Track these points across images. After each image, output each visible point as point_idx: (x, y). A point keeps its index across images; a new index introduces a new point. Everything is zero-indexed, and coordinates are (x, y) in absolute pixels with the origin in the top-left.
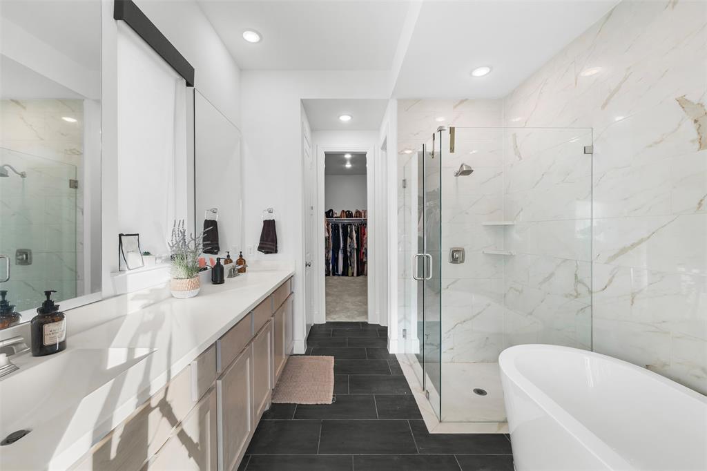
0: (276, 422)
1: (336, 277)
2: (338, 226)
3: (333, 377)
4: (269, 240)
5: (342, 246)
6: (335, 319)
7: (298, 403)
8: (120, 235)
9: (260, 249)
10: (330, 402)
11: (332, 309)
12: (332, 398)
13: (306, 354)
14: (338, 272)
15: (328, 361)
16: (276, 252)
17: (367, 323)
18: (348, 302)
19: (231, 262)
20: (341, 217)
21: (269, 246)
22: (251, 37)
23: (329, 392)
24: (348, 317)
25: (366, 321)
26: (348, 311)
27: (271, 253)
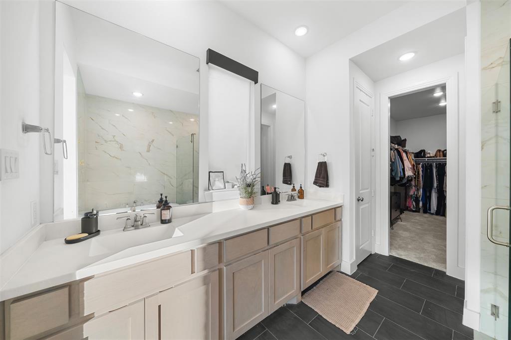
0: (295, 318)
1: (426, 215)
2: (431, 166)
3: (365, 310)
4: (321, 177)
5: (435, 185)
6: (401, 255)
7: (320, 314)
8: (209, 172)
9: (315, 183)
10: (348, 332)
11: (403, 245)
12: (352, 329)
13: (353, 276)
14: (430, 210)
15: (369, 293)
16: (327, 186)
17: (445, 273)
18: (429, 243)
19: (295, 190)
20: (436, 156)
21: (321, 182)
22: (301, 32)
23: (353, 321)
24: (420, 258)
25: (444, 270)
26: (424, 253)
27: (323, 187)
